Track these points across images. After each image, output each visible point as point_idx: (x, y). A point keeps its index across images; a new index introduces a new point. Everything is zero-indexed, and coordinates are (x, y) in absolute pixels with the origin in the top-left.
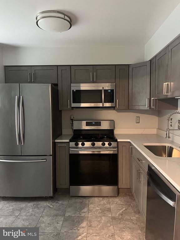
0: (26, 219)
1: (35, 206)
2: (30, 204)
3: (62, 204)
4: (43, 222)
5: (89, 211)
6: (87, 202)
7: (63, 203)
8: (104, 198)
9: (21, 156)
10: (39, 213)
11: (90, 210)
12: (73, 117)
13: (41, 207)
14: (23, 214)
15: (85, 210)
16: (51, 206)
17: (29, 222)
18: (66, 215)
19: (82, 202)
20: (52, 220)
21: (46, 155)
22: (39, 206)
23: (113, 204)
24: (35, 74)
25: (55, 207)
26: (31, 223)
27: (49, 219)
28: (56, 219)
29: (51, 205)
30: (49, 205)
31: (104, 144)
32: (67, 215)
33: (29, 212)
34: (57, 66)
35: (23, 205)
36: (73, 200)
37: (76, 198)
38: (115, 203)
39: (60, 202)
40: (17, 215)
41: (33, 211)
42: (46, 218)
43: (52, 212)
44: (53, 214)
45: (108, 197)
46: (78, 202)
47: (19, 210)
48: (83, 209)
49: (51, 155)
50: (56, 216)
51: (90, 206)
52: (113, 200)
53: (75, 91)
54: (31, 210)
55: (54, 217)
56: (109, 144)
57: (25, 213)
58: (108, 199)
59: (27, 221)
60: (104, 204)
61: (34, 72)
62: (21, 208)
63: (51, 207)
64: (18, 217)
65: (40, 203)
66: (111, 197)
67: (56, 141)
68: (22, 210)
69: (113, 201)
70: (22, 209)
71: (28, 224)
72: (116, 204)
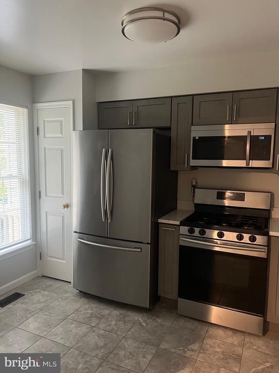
0: (103, 335)
1: (121, 316)
2: (116, 312)
3: (162, 325)
4: (124, 348)
5: (202, 349)
6: (203, 333)
7: (164, 322)
8: (235, 333)
9: (107, 238)
10: (123, 330)
11: (204, 350)
12: (196, 183)
13: (129, 321)
14: (102, 326)
15: (195, 347)
16: (144, 324)
17: (105, 341)
18: (162, 347)
19: (194, 331)
20: (138, 348)
21: (142, 243)
22: (127, 319)
23: (249, 348)
24: (137, 113)
25: (148, 326)
26: (107, 344)
27: (134, 345)
28: (143, 348)
29: (145, 321)
30: (142, 321)
31: (240, 238)
32: (164, 346)
33: (111, 325)
34: (172, 97)
35: (106, 310)
36: (182, 322)
37: (188, 319)
38: (254, 347)
39: (159, 321)
40: (94, 325)
41: (116, 324)
42: (130, 342)
43: (143, 335)
44: (142, 339)
45: (244, 332)
46: (187, 328)
47: (98, 318)
48: (193, 343)
49: (148, 243)
50: (145, 343)
51: (207, 341)
52: (252, 341)
53: (197, 138)
54: (114, 323)
55: (142, 344)
56: (250, 239)
57: (104, 326)
58: (243, 338)
59: (103, 340)
60: (233, 345)
61: (136, 110)
62: (101, 315)
63: (142, 326)
64: (94, 328)
65: (129, 313)
66: (250, 334)
67: (160, 221)
68: (102, 318)
69: (252, 343)
70: (103, 316)
71: (103, 344)
72: (255, 350)
